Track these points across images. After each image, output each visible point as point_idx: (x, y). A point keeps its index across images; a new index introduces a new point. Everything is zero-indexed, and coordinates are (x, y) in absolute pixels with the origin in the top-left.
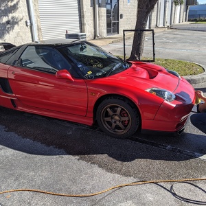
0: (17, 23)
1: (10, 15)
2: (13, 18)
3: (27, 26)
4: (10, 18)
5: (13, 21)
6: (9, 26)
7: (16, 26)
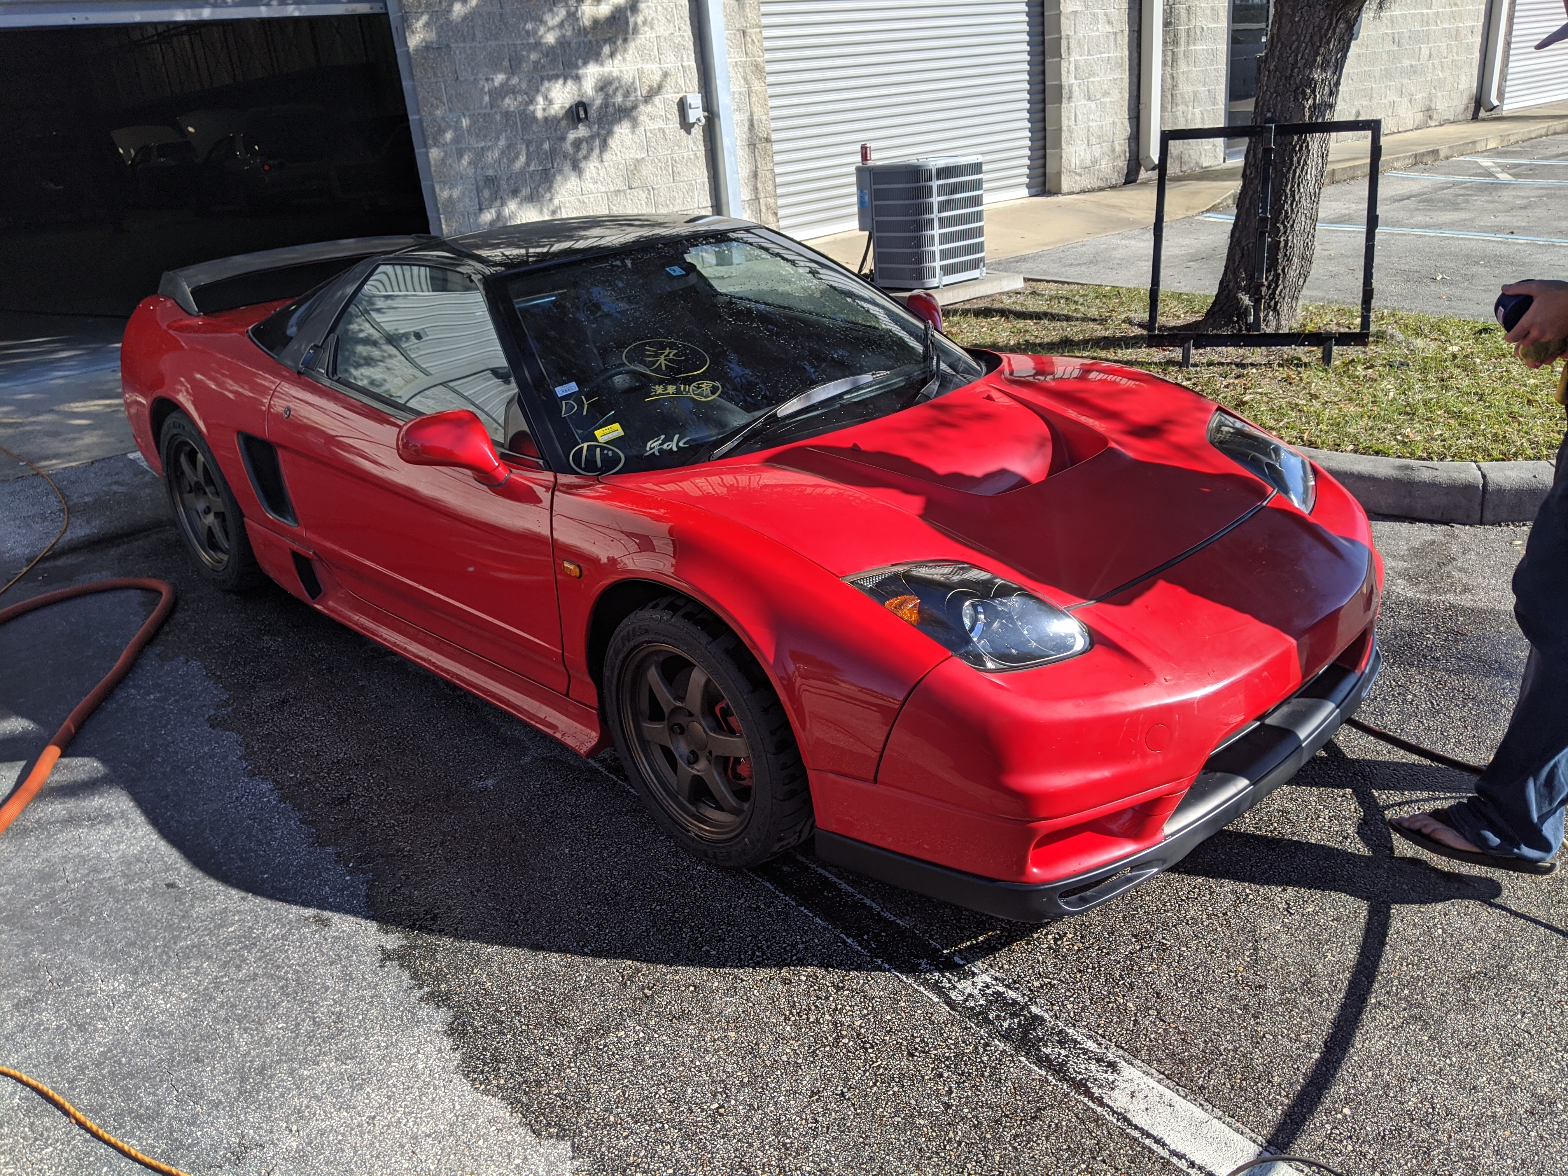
0: (626, 113)
1: (592, 73)
2: (604, 86)
3: (686, 126)
4: (589, 86)
5: (605, 105)
6: (582, 131)
7: (622, 132)
